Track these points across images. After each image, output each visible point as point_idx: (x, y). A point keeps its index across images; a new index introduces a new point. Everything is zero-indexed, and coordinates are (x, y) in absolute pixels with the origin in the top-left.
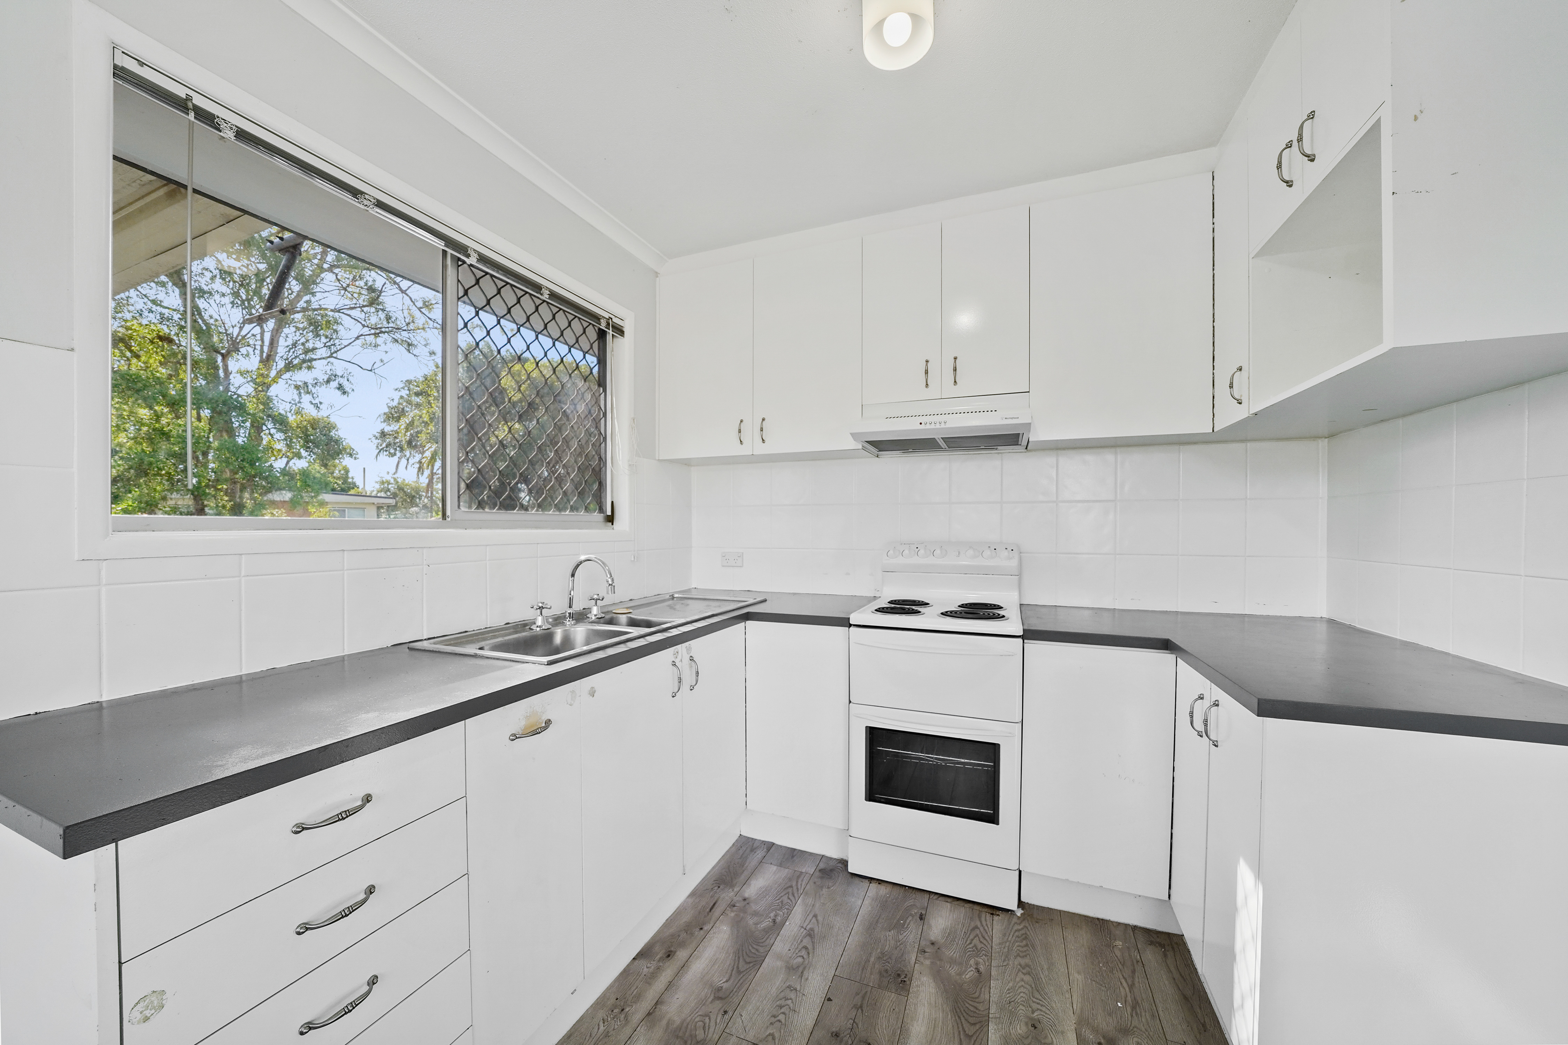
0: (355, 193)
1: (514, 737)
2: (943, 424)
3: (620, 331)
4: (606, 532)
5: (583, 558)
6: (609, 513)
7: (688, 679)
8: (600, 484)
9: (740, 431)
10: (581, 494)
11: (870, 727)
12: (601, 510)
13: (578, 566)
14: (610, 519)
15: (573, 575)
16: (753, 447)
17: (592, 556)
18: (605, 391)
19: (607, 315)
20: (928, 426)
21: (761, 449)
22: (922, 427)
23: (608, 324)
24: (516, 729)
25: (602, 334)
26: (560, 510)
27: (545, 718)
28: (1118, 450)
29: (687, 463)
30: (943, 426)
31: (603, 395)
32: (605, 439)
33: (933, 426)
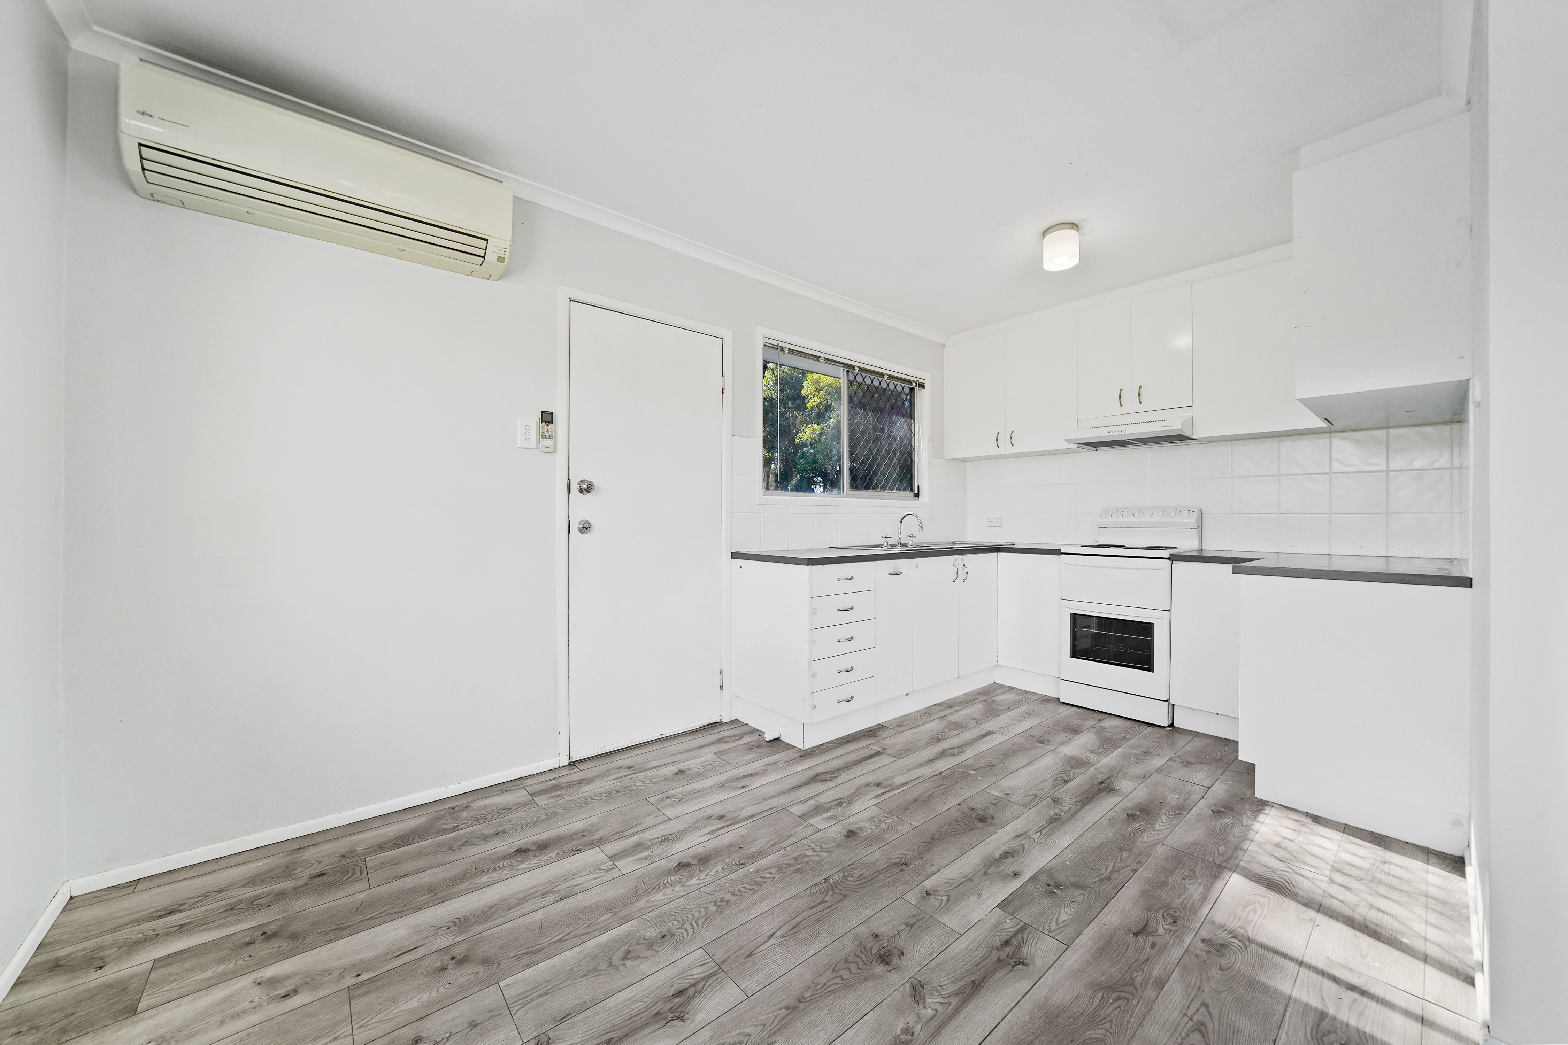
0: (818, 358)
1: (890, 574)
2: (1123, 431)
3: (922, 386)
4: (914, 502)
5: (906, 514)
6: (916, 492)
7: (962, 575)
8: (911, 475)
9: (997, 440)
10: (901, 481)
11: (1073, 614)
12: (912, 490)
13: (904, 517)
14: (917, 495)
15: (901, 522)
16: (1006, 448)
17: (911, 513)
18: (914, 421)
19: (915, 379)
20: (1114, 434)
21: (1011, 450)
22: (1110, 434)
23: (916, 384)
24: (891, 571)
25: (912, 390)
26: (891, 490)
27: (900, 571)
28: (1281, 438)
29: (964, 460)
30: (1123, 433)
31: (913, 424)
32: (914, 449)
33: (1117, 433)
